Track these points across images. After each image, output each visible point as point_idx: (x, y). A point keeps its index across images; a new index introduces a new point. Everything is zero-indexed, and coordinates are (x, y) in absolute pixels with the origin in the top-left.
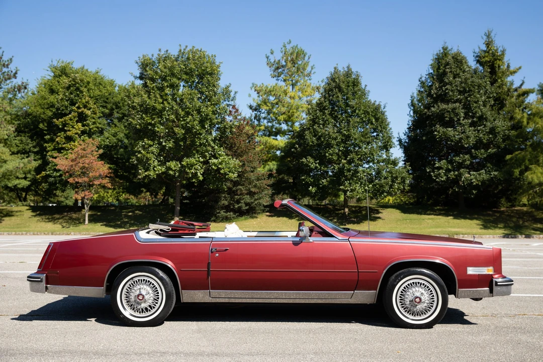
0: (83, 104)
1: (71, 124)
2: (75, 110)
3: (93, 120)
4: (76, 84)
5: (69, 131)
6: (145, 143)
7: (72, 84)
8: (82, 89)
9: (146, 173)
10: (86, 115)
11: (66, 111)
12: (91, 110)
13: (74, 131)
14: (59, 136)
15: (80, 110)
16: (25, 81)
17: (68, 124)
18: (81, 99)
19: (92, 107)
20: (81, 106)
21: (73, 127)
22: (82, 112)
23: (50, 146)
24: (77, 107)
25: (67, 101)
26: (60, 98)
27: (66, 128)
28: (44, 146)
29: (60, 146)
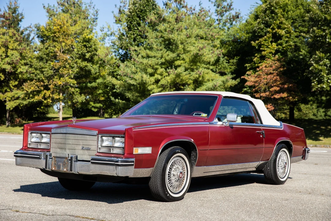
0: (278, 24)
1: (266, 44)
2: (269, 31)
3: (287, 39)
4: (271, 8)
5: (264, 51)
6: (318, 55)
7: (268, 7)
8: (276, 11)
9: (319, 86)
10: (279, 35)
11: (262, 33)
12: (286, 30)
13: (269, 50)
14: (256, 56)
15: (274, 31)
16: (238, 11)
17: (263, 45)
18: (275, 20)
19: (286, 26)
20: (275, 27)
21: (267, 47)
22: (276, 32)
23: (249, 66)
24: (271, 29)
25: (263, 23)
26: (258, 22)
27: (261, 49)
28: (245, 66)
29: (257, 65)
